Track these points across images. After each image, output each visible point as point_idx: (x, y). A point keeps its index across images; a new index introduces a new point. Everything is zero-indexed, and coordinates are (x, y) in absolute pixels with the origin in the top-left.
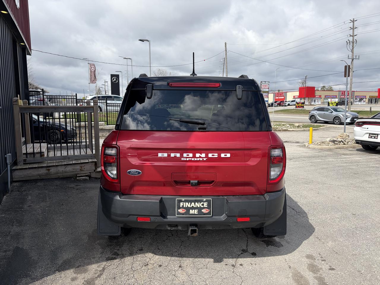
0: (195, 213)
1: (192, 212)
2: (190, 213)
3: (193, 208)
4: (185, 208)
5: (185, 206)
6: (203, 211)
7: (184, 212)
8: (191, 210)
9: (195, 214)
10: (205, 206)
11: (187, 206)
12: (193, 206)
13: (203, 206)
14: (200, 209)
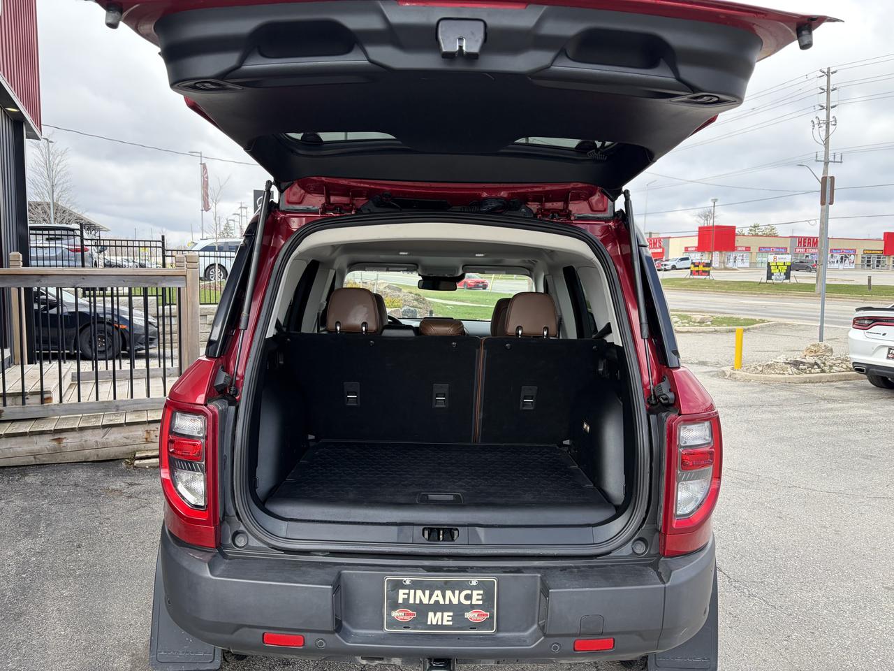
0: (445, 623)
1: (433, 618)
2: (429, 623)
3: (437, 607)
4: (415, 607)
5: (411, 601)
6: (468, 615)
7: (408, 618)
8: (431, 615)
9: (443, 627)
10: (474, 602)
11: (418, 602)
12: (437, 602)
13: (469, 602)
14: (458, 610)
